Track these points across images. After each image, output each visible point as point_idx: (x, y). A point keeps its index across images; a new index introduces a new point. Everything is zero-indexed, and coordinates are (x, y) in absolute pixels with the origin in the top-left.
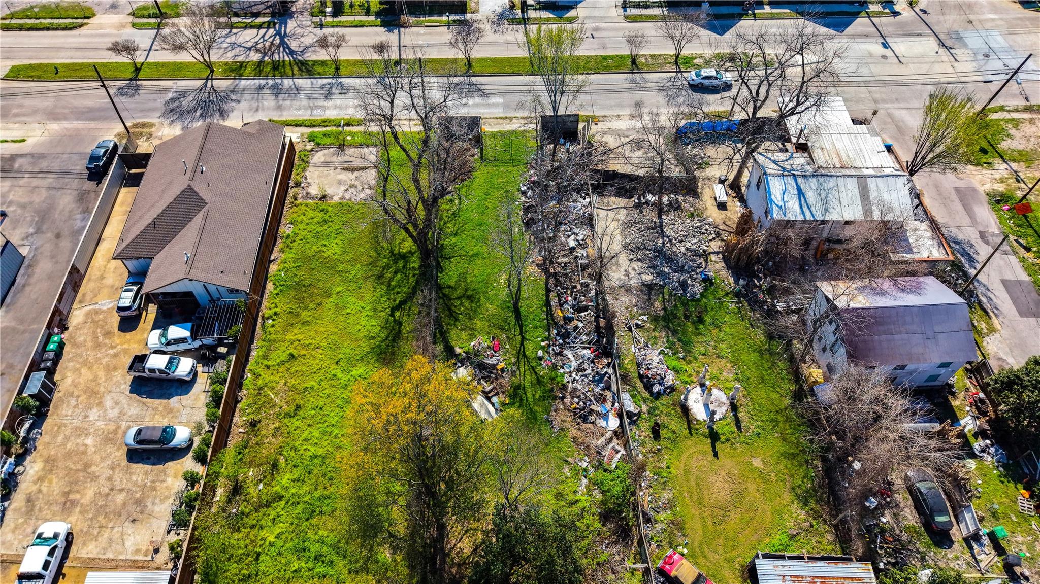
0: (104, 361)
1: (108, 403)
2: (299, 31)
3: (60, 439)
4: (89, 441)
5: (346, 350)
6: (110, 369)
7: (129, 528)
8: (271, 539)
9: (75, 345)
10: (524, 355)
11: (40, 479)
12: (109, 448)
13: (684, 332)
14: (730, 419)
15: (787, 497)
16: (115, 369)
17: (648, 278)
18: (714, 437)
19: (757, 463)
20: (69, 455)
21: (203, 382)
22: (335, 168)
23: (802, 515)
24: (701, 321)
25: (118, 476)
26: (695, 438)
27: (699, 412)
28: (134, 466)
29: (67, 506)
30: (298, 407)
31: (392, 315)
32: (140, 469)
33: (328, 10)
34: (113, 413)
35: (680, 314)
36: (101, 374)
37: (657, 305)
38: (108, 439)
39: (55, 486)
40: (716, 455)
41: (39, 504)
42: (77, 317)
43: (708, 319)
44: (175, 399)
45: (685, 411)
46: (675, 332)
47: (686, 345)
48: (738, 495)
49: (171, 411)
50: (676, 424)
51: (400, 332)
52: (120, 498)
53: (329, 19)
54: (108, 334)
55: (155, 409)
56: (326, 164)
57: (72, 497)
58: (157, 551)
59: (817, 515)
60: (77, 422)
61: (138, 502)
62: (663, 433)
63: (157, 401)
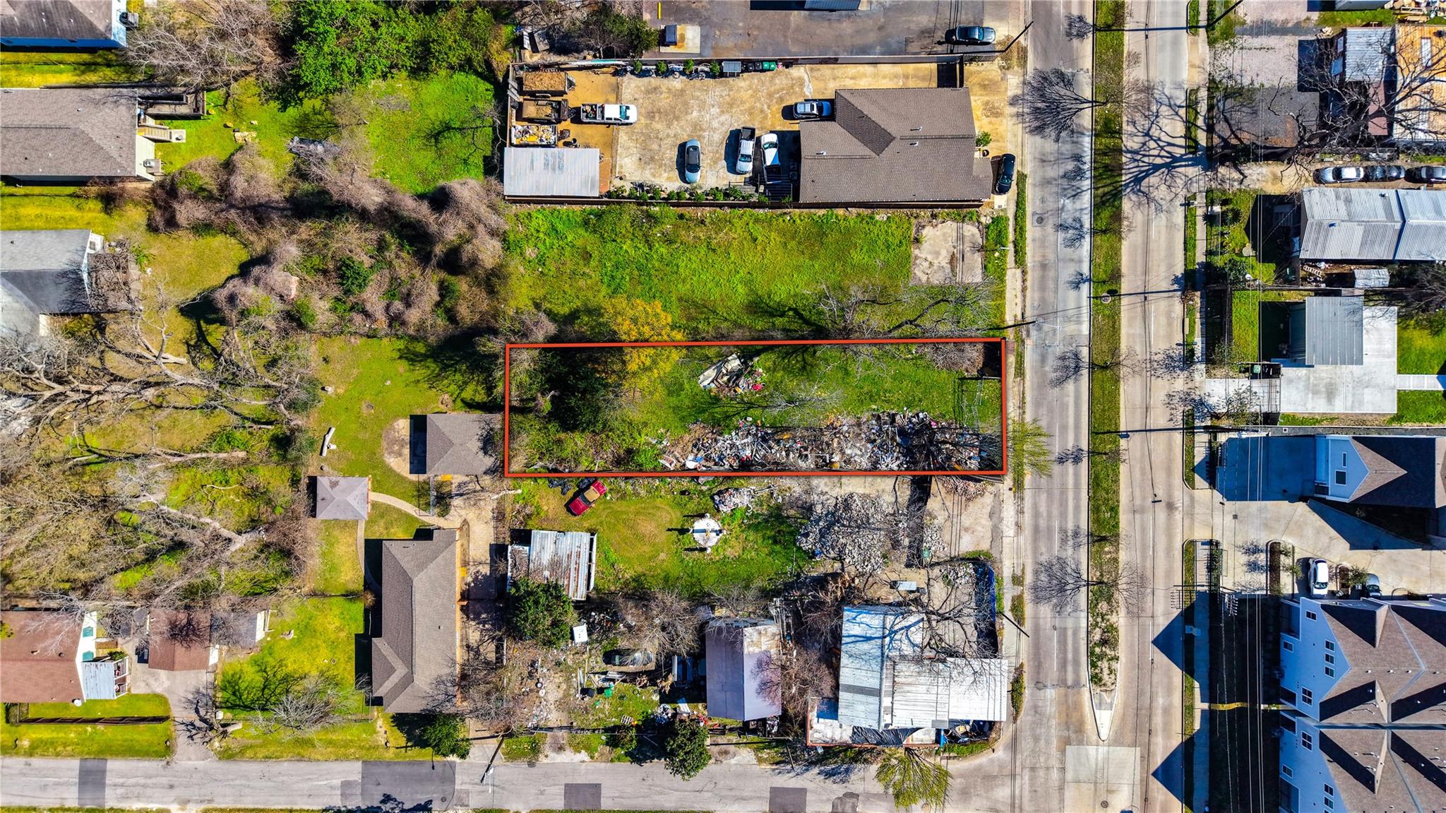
0: (758, 105)
1: (723, 118)
2: (1180, 182)
3: (698, 94)
4: (695, 114)
5: (759, 277)
6: (751, 112)
7: (635, 158)
8: (625, 247)
9: (772, 78)
10: (749, 408)
11: (669, 90)
12: (689, 130)
13: (767, 528)
14: (693, 545)
15: (640, 570)
16: (751, 114)
17: (819, 509)
18: (683, 531)
19: (662, 556)
20: (686, 103)
21: (737, 180)
22: (954, 247)
23: (627, 576)
24: (775, 542)
25: (669, 141)
26: (682, 518)
27: (700, 524)
28: (676, 149)
29: (651, 115)
30: (714, 250)
31: (790, 309)
32: (674, 154)
33: (1217, 209)
34: (715, 124)
35: (783, 528)
36: (747, 106)
37: (792, 512)
38: (697, 127)
39: (664, 101)
40: (669, 530)
41: (653, 96)
42: (798, 72)
43: (778, 548)
44: (724, 163)
45: (702, 516)
46: (766, 521)
47: (755, 527)
48: (641, 538)
49: (715, 163)
50: (692, 507)
51: (775, 316)
52: (655, 147)
53: (1200, 212)
54: (781, 99)
55: (717, 152)
56: (961, 238)
57: (657, 115)
58: (621, 179)
59: (626, 584)
60: (709, 101)
61: (652, 159)
62: (686, 498)
63: (723, 152)
